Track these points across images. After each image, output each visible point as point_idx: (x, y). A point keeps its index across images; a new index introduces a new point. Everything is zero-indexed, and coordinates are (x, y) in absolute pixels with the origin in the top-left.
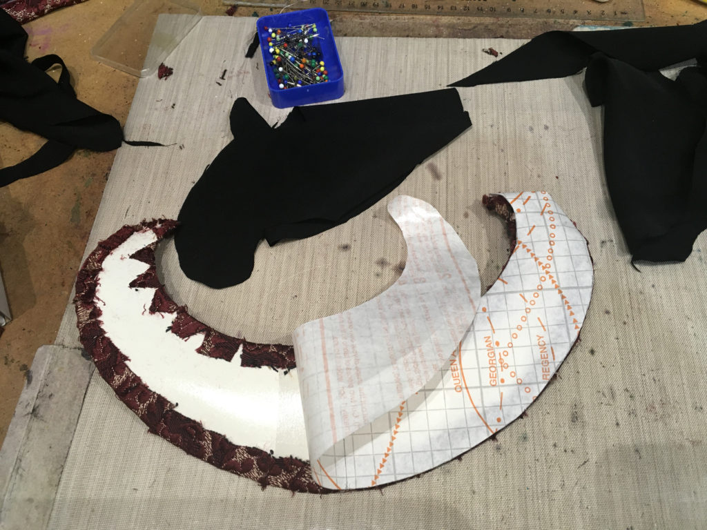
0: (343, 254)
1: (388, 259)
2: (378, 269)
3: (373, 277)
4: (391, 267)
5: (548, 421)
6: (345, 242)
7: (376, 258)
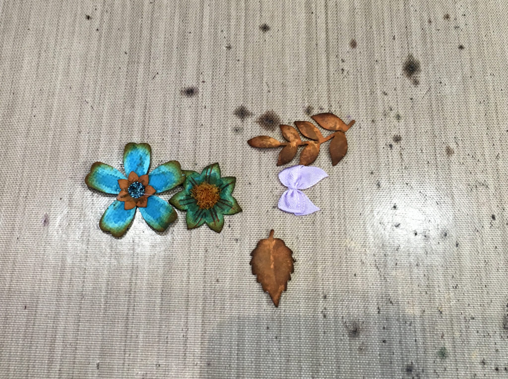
0: (187, 101)
1: (249, 108)
2: (238, 122)
3: (230, 133)
4: (254, 118)
5: (473, 329)
6: (190, 83)
7: (233, 107)
